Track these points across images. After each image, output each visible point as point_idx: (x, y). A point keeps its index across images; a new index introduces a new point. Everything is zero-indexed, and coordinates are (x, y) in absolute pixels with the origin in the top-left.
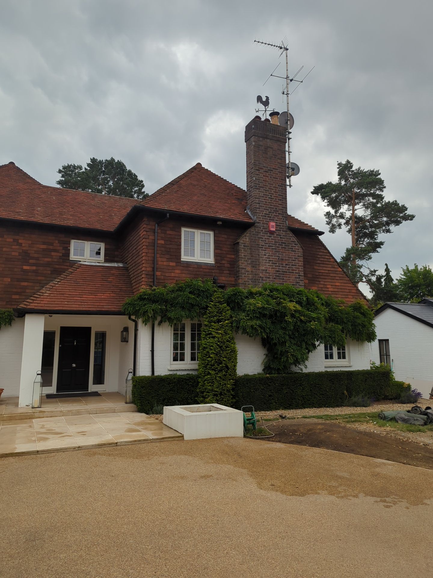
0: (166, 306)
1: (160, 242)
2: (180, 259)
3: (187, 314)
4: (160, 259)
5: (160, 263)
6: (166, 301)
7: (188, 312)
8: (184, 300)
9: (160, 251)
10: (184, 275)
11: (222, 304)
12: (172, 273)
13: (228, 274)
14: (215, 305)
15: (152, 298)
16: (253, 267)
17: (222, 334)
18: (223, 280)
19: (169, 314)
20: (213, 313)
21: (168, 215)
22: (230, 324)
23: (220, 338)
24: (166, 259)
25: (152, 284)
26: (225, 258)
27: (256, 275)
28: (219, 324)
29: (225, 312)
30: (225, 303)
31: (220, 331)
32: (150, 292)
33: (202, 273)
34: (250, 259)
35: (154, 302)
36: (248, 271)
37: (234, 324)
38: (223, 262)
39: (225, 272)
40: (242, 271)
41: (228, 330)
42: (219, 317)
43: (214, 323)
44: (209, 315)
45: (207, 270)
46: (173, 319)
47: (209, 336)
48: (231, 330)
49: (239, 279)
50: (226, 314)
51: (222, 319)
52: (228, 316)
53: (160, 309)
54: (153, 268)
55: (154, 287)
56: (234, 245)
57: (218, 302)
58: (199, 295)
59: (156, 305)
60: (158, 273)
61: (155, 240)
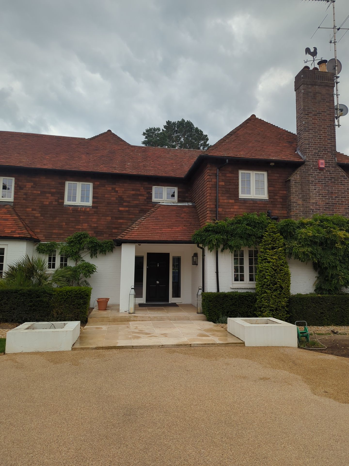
0: (227, 236)
1: (221, 183)
2: (238, 196)
3: (245, 243)
4: (221, 198)
5: (221, 201)
6: (227, 232)
7: (246, 241)
8: (242, 231)
9: (221, 191)
10: (241, 210)
11: (276, 234)
12: (232, 209)
13: (281, 208)
14: (270, 235)
15: (215, 229)
16: (304, 200)
17: (276, 260)
18: (276, 212)
19: (230, 243)
20: (267, 241)
21: (227, 160)
22: (284, 251)
23: (275, 262)
24: (226, 197)
25: (215, 218)
26: (278, 194)
27: (306, 207)
28: (273, 250)
29: (279, 241)
30: (279, 233)
31: (274, 257)
32: (213, 225)
33: (258, 207)
34: (301, 194)
35: (217, 233)
36: (299, 205)
37: (287, 251)
38: (276, 197)
39: (278, 206)
40: (293, 204)
41: (281, 256)
42: (274, 244)
43: (269, 250)
44: (264, 243)
45: (262, 205)
46: (234, 247)
47: (264, 261)
48: (284, 256)
49: (291, 212)
50: (280, 242)
51: (276, 246)
52: (281, 243)
53: (222, 238)
54: (216, 205)
55: (217, 221)
56: (286, 182)
57: (273, 232)
58: (255, 227)
59: (219, 236)
60: (220, 210)
61: (217, 182)
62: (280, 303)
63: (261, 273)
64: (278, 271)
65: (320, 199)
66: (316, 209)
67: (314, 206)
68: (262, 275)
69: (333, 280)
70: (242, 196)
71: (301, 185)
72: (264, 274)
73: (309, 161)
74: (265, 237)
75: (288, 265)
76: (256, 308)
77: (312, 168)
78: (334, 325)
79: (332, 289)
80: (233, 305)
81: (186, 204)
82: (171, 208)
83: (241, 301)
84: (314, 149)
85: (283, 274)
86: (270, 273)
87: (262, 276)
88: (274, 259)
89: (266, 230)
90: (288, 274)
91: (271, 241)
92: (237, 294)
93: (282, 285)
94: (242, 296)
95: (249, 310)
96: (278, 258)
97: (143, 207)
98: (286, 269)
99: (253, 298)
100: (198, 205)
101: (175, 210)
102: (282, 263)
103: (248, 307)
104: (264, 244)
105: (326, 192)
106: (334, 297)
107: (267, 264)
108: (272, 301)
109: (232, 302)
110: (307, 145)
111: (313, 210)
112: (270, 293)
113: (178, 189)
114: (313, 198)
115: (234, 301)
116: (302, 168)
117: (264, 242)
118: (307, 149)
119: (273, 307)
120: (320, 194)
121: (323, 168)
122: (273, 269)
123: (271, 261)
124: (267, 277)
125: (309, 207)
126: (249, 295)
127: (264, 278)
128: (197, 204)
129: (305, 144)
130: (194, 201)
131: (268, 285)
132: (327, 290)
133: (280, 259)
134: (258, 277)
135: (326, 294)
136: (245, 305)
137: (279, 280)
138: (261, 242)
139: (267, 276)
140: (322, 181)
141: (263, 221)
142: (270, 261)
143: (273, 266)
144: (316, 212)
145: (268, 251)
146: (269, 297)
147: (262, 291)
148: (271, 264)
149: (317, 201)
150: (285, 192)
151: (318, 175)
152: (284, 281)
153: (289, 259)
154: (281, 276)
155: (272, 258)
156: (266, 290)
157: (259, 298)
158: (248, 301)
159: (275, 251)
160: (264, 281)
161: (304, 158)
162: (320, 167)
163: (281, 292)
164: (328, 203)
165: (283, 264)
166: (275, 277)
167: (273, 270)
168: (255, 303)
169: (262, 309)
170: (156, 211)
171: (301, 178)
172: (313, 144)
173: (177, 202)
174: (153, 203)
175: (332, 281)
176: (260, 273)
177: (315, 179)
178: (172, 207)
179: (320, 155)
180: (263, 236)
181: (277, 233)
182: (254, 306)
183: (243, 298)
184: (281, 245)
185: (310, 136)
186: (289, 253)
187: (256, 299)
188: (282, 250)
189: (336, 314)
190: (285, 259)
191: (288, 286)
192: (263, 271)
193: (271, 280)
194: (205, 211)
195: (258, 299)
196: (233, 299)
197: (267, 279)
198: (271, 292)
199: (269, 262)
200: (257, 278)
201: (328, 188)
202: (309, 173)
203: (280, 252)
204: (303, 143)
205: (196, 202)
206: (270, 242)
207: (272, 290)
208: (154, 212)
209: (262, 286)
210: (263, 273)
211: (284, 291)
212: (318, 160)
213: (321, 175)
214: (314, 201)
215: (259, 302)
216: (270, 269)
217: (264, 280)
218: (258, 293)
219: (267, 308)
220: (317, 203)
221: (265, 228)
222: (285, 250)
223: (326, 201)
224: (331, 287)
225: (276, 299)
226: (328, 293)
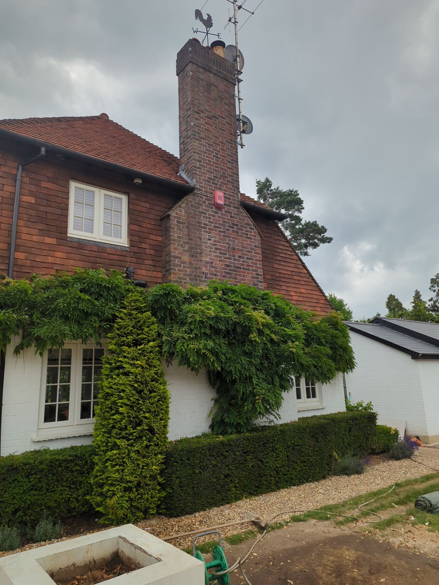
0: (31, 316)
1: (25, 198)
2: (66, 233)
3: (75, 331)
4: (24, 230)
5: (24, 236)
6: (32, 306)
7: (76, 327)
8: (69, 304)
9: (26, 216)
10: (72, 262)
11: (143, 312)
12: (49, 257)
13: (151, 267)
14: (131, 315)
16: (193, 256)
17: (143, 368)
18: (143, 274)
19: (37, 331)
20: (125, 328)
21: (43, 149)
22: (158, 349)
23: (140, 374)
24: (37, 230)
25: (4, 274)
26: (147, 240)
27: (196, 268)
28: (136, 348)
29: (148, 327)
30: (148, 311)
31: (139, 362)
33: (107, 260)
34: (188, 243)
35: (5, 307)
36: (184, 263)
37: (165, 348)
38: (144, 245)
39: (146, 262)
40: (175, 260)
41: (153, 359)
42: (138, 335)
43: (127, 346)
44: (117, 332)
45: (116, 257)
47: (116, 372)
48: (158, 360)
49: (170, 274)
50: (150, 330)
51: (143, 339)
52: (153, 333)
56: (161, 220)
57: (136, 309)
58: (99, 296)
59: (9, 312)
60: (20, 255)
61: (15, 193)
62: (147, 470)
63: (108, 400)
64: (145, 394)
65: (217, 256)
66: (211, 274)
67: (208, 268)
68: (110, 406)
69: (246, 404)
70: (73, 232)
71: (188, 228)
72: (114, 403)
73: (200, 190)
74: (121, 318)
75: (166, 378)
76: (91, 486)
77: (205, 202)
78: (246, 498)
79: (242, 423)
80: (32, 489)
83: (54, 474)
84: (207, 171)
85: (156, 399)
86: (129, 400)
87: (111, 408)
88: (137, 367)
89: (123, 304)
90: (165, 399)
91: (133, 327)
93: (153, 425)
94: (57, 463)
95: (74, 495)
96: (146, 364)
98: (162, 387)
99: (86, 462)
102: (153, 375)
103: (70, 488)
104: (118, 334)
105: (225, 247)
106: (248, 439)
107: (123, 379)
108: (130, 466)
109: (30, 482)
110: (198, 163)
111: (206, 274)
112: (127, 448)
114: (206, 254)
115: (35, 478)
116: (190, 198)
117: (118, 329)
118: (198, 170)
119: (131, 482)
120: (217, 249)
121: (222, 205)
122: (135, 389)
123: (132, 370)
124: (121, 409)
125: (200, 268)
126: (76, 456)
127: (113, 412)
129: (194, 159)
131: (121, 429)
132: (235, 424)
133: (150, 366)
134: (101, 409)
135: (231, 433)
136: (65, 484)
137: (147, 415)
138: (111, 329)
139: (121, 407)
140: (220, 228)
141: (117, 286)
142: (129, 372)
143: (136, 382)
144: (211, 278)
145: (125, 348)
146: (124, 458)
147: (107, 444)
148: (132, 377)
149: (212, 259)
150: (159, 239)
151: (213, 216)
152: (157, 415)
153: (168, 365)
154: (152, 404)
155: (134, 364)
156: (117, 441)
157: (100, 460)
158: (72, 471)
159: (139, 350)
160: (114, 419)
161: (192, 182)
162: (216, 203)
163: (149, 441)
164: (228, 266)
165: (156, 376)
166: (138, 408)
167: (134, 392)
168: (88, 473)
169: (106, 488)
171: (188, 217)
172: (207, 163)
175: (242, 406)
176: (106, 400)
177: (209, 222)
179: (216, 184)
180: (115, 317)
181: (145, 311)
182: (87, 482)
183: (60, 465)
184: (153, 335)
185: (202, 149)
186: (169, 352)
187: (93, 464)
188: (155, 347)
189: (249, 474)
190: (159, 366)
191: (165, 426)
192: (112, 395)
193: (129, 417)
195: (97, 464)
196: (32, 474)
197: (121, 414)
198: (128, 445)
199: (127, 374)
200: (98, 411)
201: (229, 240)
202: (200, 210)
203: (151, 352)
204: (190, 157)
206: (131, 329)
207: (131, 439)
209: (109, 432)
210: (113, 399)
211: (157, 438)
212: (213, 190)
213: (219, 217)
214: (208, 259)
215: (98, 471)
216: (128, 389)
217: (115, 417)
218: (99, 448)
219: (118, 485)
220: (212, 263)
221: (121, 300)
222: (160, 347)
223: (226, 261)
224: (240, 418)
225: (139, 460)
226: (235, 431)
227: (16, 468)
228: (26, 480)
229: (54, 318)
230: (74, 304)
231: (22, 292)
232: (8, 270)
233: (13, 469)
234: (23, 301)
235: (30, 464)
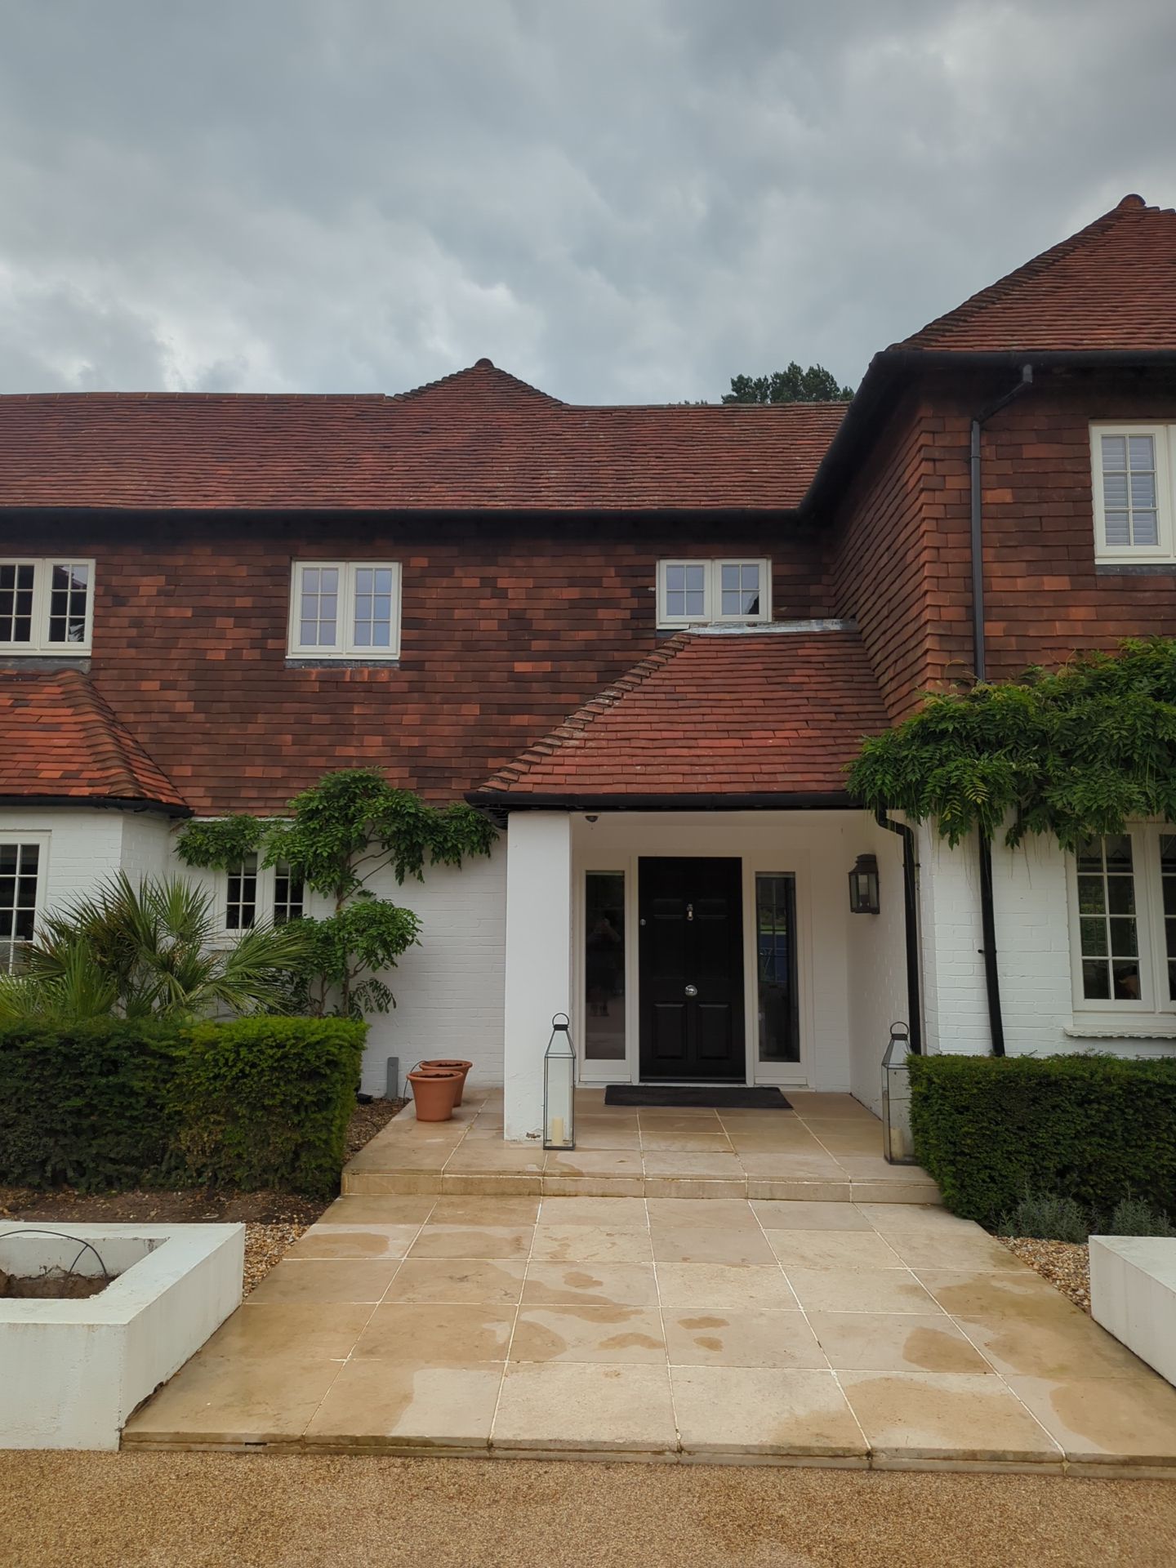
0: (1042, 765)
1: (991, 496)
2: (1091, 556)
3: (1151, 793)
4: (997, 569)
5: (998, 585)
6: (1043, 739)
7: (1153, 784)
8: (1133, 729)
9: (996, 535)
10: (1112, 627)
12: (1057, 623)
15: (973, 728)
19: (1057, 798)
21: (1027, 371)
24: (1024, 564)
25: (968, 673)
32: (962, 705)
35: (983, 745)
46: (1079, 819)
53: (1015, 774)
54: (970, 608)
55: (982, 686)
59: (998, 759)
60: (994, 629)
61: (970, 490)
70: (1108, 552)
81: (814, 627)
82: (742, 647)
83: (1137, 1110)
92: (1117, 1076)
97: (617, 655)
100: (874, 624)
101: (761, 653)
113: (773, 564)
128: (866, 621)
130: (851, 613)
136: (1165, 1135)
170: (670, 661)
173: (770, 621)
174: (659, 635)
178: (747, 641)
183: (1149, 1095)
194: (913, 643)
205: (858, 617)
208: (661, 669)
227: (1056, 1083)
228: (1081, 1111)
229: (1098, 765)
230: (1143, 728)
231: (1016, 710)
232: (975, 665)
233: (1049, 1085)
234: (1022, 732)
235: (1082, 1078)
